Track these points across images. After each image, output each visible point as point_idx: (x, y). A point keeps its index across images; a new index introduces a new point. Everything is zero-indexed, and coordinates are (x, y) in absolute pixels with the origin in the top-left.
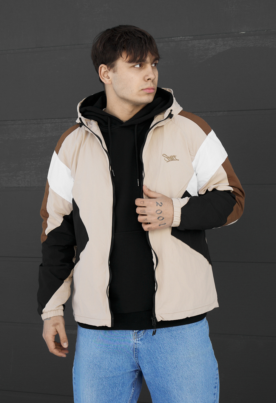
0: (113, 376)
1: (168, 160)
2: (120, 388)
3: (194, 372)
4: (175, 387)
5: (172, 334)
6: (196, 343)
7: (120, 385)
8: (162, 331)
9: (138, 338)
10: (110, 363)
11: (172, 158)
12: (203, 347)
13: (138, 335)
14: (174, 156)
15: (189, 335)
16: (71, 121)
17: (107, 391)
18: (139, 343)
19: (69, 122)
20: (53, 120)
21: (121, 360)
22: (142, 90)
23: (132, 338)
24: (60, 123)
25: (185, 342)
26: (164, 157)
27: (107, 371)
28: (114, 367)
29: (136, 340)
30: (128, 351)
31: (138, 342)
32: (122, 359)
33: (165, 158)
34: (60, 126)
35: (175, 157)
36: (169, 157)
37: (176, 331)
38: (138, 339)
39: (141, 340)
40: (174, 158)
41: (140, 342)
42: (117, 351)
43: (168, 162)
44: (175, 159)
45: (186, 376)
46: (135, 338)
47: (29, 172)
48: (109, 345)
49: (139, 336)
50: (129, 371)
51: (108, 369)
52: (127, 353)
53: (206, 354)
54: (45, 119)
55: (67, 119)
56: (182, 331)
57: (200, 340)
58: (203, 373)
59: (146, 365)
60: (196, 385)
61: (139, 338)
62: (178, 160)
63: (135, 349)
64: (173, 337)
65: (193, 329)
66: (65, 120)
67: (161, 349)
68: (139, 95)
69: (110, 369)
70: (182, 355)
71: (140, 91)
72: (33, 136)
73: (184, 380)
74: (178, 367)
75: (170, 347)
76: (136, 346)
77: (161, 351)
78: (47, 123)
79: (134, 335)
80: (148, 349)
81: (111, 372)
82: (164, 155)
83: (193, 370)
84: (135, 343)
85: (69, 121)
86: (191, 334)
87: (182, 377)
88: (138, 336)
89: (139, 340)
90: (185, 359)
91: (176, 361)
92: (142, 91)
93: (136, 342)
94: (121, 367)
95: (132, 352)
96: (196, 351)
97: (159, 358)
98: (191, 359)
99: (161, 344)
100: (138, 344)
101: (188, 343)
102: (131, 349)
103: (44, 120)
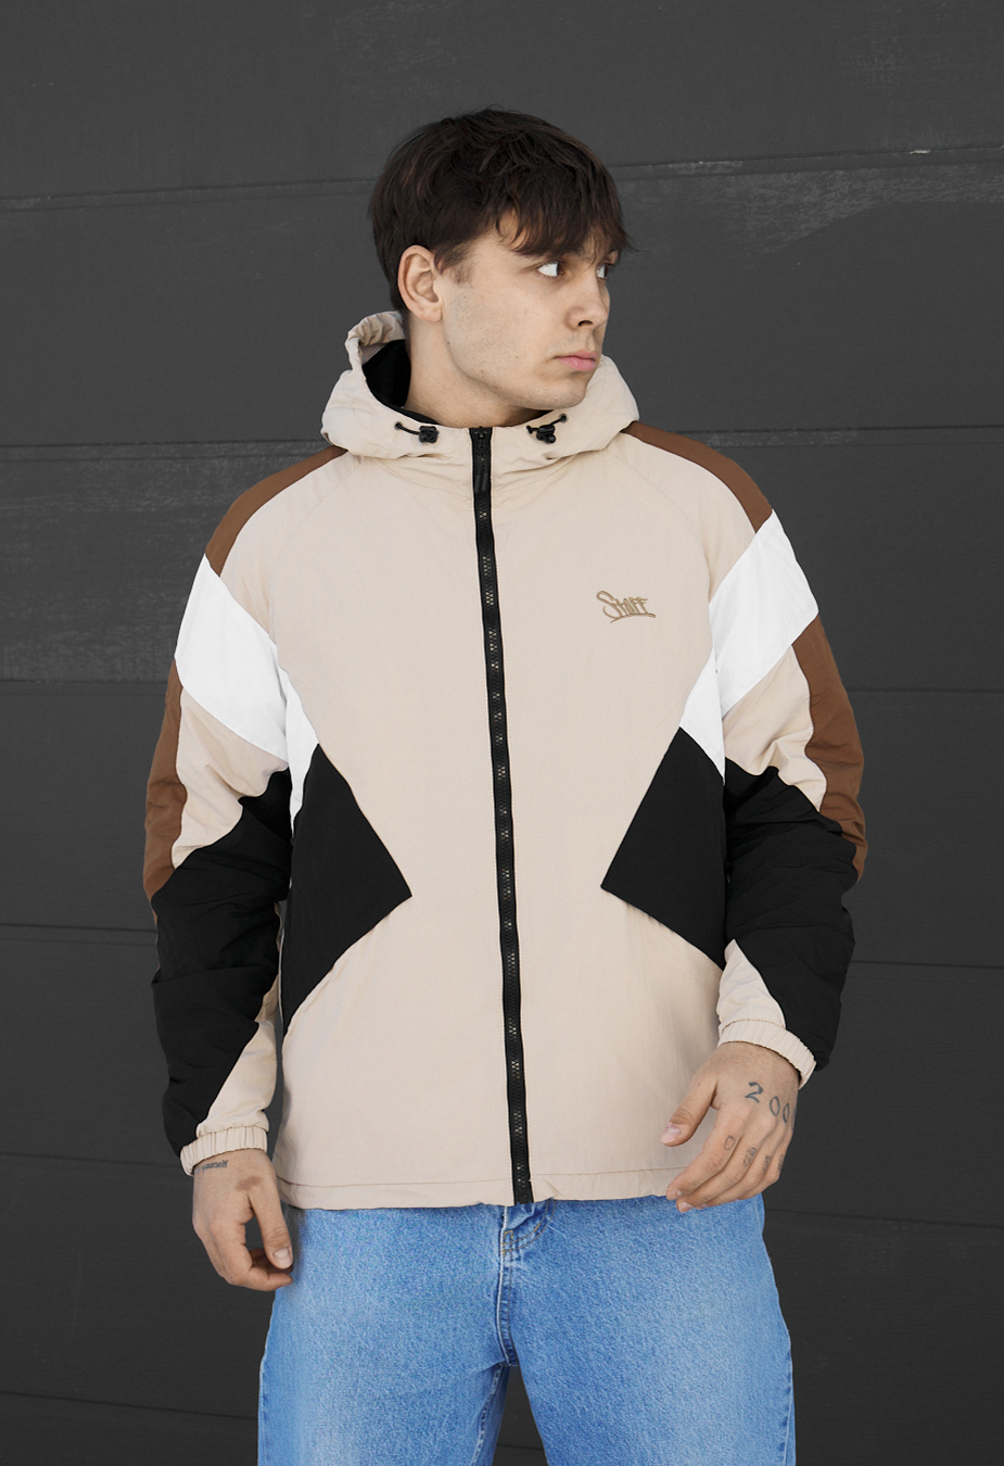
0: (422, 1390)
1: (617, 615)
2: (443, 1434)
3: (713, 1371)
4: (646, 1422)
5: (641, 1235)
6: (723, 1268)
7: (444, 1425)
8: (603, 1225)
9: (518, 1251)
10: (412, 1343)
11: (631, 608)
12: (747, 1281)
13: (518, 1238)
14: (641, 601)
15: (699, 1237)
16: (304, 451)
17: (398, 1446)
18: (518, 1269)
19: (297, 455)
20: (237, 445)
21: (452, 1333)
22: (557, 357)
23: (496, 1249)
24: (264, 458)
25: (684, 1263)
26: (604, 604)
27: (403, 1374)
28: (427, 1360)
29: (508, 1258)
30: (478, 1299)
31: (514, 1264)
32: (455, 1330)
33: (607, 606)
34: (262, 468)
35: (642, 604)
36: (621, 602)
37: (654, 1225)
38: (515, 1255)
39: (528, 1256)
40: (638, 605)
41: (523, 1265)
42: (439, 1298)
43: (617, 619)
44: (642, 611)
45: (687, 1388)
46: (506, 1251)
47: (149, 628)
48: (414, 1278)
49: (520, 1244)
50: (475, 1369)
51: (406, 1366)
52: (472, 1305)
53: (754, 1304)
54: (210, 442)
55: (289, 444)
56: (676, 1226)
57: (736, 1254)
58: (742, 1372)
59: (539, 1348)
60: (719, 1416)
61: (521, 1251)
62: (653, 615)
63: (505, 1288)
64: (644, 1246)
65: (714, 1216)
66: (281, 446)
67: (598, 1290)
68: (544, 377)
69: (413, 1365)
70: (674, 1312)
71: (547, 361)
72: (166, 503)
73: (680, 1403)
74: (657, 1353)
75: (629, 1283)
76: (508, 1278)
77: (597, 1296)
78: (218, 457)
79: (504, 1241)
80: (550, 1288)
81: (415, 1376)
82: (602, 596)
83: (711, 1362)
84: (506, 1269)
85: (296, 452)
86: (705, 1234)
87: (671, 1390)
88: (517, 1243)
89: (518, 1259)
90: (685, 1324)
91: (651, 1333)
92: (557, 362)
93: (508, 1265)
94: (450, 1357)
95: (492, 1300)
96: (723, 1296)
97: (592, 1321)
98: (703, 1323)
99: (600, 1272)
100: (515, 1273)
101: (697, 1269)
102: (488, 1290)
103: (208, 446)
